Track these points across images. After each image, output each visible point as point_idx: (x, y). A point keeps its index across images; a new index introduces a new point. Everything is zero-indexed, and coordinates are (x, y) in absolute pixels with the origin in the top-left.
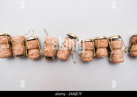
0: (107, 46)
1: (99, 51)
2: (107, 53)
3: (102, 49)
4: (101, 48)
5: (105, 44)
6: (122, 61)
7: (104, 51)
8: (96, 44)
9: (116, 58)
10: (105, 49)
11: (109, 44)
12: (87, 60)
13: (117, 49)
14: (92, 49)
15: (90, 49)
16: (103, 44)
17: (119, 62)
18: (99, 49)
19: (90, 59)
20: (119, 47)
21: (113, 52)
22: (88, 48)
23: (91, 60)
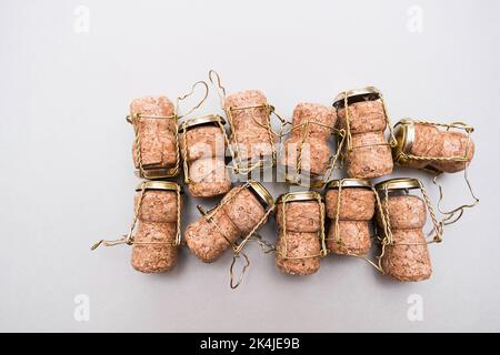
0: (370, 214)
1: (338, 231)
2: (369, 243)
3: (352, 227)
4: (347, 219)
5: (362, 209)
6: (425, 272)
7: (356, 231)
8: (332, 205)
9: (405, 261)
10: (360, 225)
11: (376, 209)
12: (297, 268)
13: (406, 229)
14: (315, 227)
15: (310, 228)
16: (354, 206)
17: (413, 279)
18: (342, 223)
19: (309, 265)
20: (414, 221)
21: (390, 238)
22: (301, 226)
23: (313, 267)
